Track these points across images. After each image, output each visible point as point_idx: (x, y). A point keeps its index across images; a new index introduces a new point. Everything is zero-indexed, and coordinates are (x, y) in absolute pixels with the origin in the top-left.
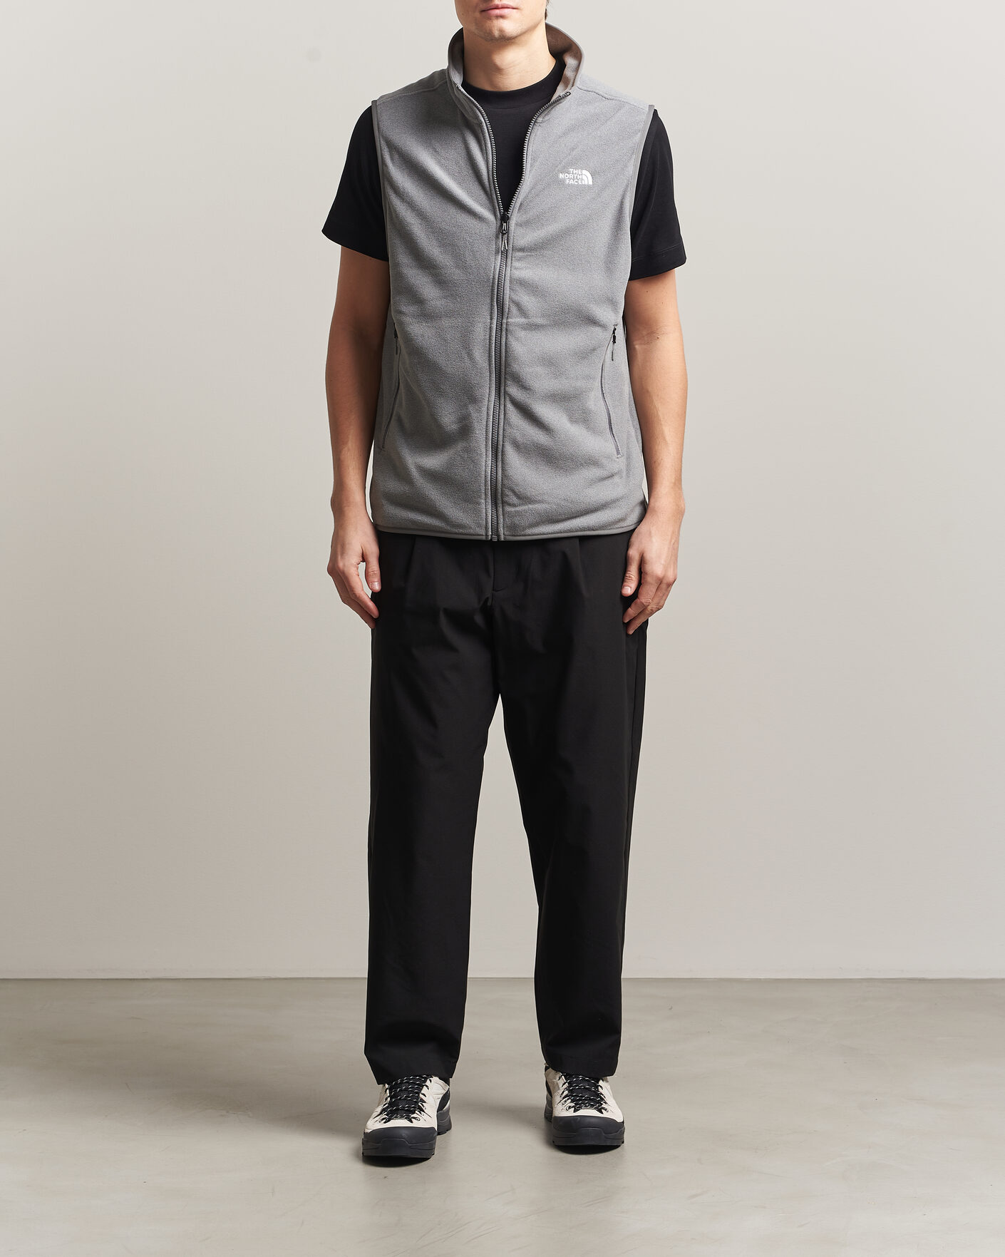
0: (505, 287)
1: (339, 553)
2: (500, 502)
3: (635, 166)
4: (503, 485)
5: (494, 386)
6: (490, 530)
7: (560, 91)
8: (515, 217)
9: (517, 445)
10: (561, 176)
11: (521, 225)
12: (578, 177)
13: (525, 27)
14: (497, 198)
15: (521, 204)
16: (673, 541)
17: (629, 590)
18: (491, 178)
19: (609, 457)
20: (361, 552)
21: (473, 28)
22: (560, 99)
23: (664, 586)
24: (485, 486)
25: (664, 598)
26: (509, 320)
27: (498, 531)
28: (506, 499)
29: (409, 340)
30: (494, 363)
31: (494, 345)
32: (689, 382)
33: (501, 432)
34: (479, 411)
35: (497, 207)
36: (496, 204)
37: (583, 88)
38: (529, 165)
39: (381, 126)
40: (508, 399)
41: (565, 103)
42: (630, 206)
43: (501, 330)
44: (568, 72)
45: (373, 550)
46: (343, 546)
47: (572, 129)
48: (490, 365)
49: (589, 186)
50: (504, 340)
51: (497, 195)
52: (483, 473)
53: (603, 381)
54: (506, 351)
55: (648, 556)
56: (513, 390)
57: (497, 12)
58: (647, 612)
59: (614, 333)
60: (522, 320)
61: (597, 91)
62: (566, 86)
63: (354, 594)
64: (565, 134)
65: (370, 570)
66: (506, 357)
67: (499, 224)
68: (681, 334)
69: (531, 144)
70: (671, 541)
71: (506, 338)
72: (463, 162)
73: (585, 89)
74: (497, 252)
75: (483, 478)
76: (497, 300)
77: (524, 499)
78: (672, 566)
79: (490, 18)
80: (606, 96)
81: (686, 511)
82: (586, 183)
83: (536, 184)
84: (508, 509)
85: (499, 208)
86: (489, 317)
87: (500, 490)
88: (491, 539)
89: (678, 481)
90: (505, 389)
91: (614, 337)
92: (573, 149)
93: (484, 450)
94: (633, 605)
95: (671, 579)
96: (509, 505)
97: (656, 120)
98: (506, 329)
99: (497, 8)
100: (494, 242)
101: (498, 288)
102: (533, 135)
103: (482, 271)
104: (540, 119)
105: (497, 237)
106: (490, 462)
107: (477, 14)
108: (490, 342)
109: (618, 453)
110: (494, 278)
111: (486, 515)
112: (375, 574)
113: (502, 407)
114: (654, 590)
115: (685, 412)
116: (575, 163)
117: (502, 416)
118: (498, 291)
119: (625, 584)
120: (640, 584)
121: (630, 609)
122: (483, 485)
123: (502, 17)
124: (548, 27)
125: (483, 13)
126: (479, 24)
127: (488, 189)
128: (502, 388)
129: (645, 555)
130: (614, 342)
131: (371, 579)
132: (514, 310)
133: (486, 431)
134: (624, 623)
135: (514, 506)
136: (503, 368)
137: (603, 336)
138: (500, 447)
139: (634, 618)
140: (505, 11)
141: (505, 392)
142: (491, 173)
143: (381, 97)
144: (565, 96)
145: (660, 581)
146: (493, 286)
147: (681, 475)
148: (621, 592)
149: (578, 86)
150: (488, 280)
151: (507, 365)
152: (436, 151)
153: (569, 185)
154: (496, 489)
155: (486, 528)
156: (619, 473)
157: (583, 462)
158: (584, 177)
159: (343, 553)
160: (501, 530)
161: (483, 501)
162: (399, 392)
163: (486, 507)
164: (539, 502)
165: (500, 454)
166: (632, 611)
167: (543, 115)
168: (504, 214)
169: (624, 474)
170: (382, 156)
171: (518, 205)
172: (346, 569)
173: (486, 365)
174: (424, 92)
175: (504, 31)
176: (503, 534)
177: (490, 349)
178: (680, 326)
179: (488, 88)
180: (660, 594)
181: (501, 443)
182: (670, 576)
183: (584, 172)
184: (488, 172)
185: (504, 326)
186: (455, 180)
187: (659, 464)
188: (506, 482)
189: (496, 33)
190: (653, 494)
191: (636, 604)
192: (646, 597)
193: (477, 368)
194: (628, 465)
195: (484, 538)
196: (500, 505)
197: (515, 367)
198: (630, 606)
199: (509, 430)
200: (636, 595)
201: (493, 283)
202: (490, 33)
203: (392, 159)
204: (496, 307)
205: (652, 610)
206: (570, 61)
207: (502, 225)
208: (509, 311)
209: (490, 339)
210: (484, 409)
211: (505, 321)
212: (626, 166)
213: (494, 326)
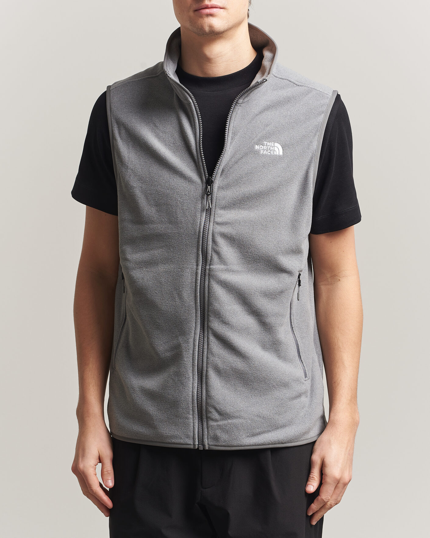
0: (209, 239)
1: (80, 456)
2: (204, 417)
3: (319, 141)
4: (207, 403)
5: (199, 321)
6: (197, 440)
7: (258, 78)
8: (218, 181)
9: (218, 371)
10: (257, 147)
11: (223, 188)
12: (271, 148)
13: (231, 24)
14: (203, 165)
15: (223, 171)
16: (349, 448)
17: (311, 488)
18: (198, 148)
19: (297, 380)
20: (97, 455)
21: (188, 25)
22: (258, 85)
23: (340, 485)
24: (193, 404)
25: (341, 495)
26: (211, 267)
27: (203, 441)
28: (209, 415)
29: (133, 281)
30: (199, 302)
31: (199, 287)
32: (364, 317)
33: (205, 359)
34: (187, 342)
35: (203, 173)
36: (202, 170)
37: (278, 76)
38: (230, 138)
39: (113, 107)
40: (210, 332)
41: (262, 88)
42: (314, 174)
43: (205, 274)
44: (266, 62)
45: (107, 454)
46: (84, 450)
47: (268, 108)
48: (196, 303)
49: (279, 156)
50: (207, 283)
51: (203, 164)
52: (191, 393)
53: (292, 317)
54: (209, 293)
55: (328, 461)
56: (216, 325)
57: (208, 11)
58: (327, 507)
59: (299, 277)
60: (222, 267)
61: (290, 79)
62: (263, 74)
63: (92, 490)
64: (261, 113)
65: (105, 470)
66: (208, 297)
67: (204, 187)
68: (359, 277)
69: (232, 121)
70: (347, 448)
71: (209, 282)
72: (177, 135)
73: (280, 77)
74: (202, 210)
75: (191, 398)
76: (202, 250)
77: (224, 415)
78: (348, 470)
79: (201, 16)
80: (296, 83)
81: (360, 422)
82: (278, 154)
83: (235, 153)
84: (212, 423)
85: (205, 173)
86: (195, 264)
87: (204, 408)
88: (198, 448)
89: (354, 398)
90: (208, 323)
91: (299, 281)
92: (267, 125)
93: (191, 375)
94: (315, 501)
95: (347, 480)
96: (212, 420)
97: (338, 102)
98: (209, 274)
99: (207, 7)
100: (200, 202)
101: (203, 240)
102: (234, 113)
103: (190, 226)
104: (241, 101)
105: (203, 198)
106: (196, 385)
107: (191, 14)
108: (196, 285)
109: (306, 376)
110: (199, 232)
111: (194, 427)
112: (109, 473)
113: (206, 339)
114: (333, 489)
115: (361, 341)
116: (269, 137)
117: (206, 347)
118: (202, 242)
119: (309, 483)
120: (321, 484)
121: (313, 505)
122: (190, 403)
123: (211, 15)
124: (251, 27)
125: (196, 13)
126: (193, 22)
127: (196, 157)
128: (206, 323)
129: (325, 460)
130: (299, 285)
131: (105, 477)
132: (215, 257)
133: (193, 359)
134: (307, 516)
135: (216, 420)
136: (206, 306)
137: (289, 281)
138: (204, 372)
139: (317, 512)
140: (214, 11)
141: (208, 326)
142: (198, 144)
143: (115, 83)
144: (262, 82)
145: (338, 482)
146: (199, 238)
147: (356, 393)
148: (305, 490)
149: (274, 74)
150: (195, 233)
151: (210, 304)
152: (155, 126)
153: (263, 155)
154: (201, 407)
155: (194, 439)
156: (305, 393)
157: (274, 384)
158: (276, 149)
159: (83, 456)
160: (206, 441)
161: (191, 416)
162: (126, 323)
163: (193, 422)
164: (236, 417)
165: (204, 378)
166: (314, 506)
167: (243, 97)
168: (209, 179)
169: (309, 394)
170: (112, 131)
171: (220, 171)
172: (85, 470)
173: (192, 303)
174: (148, 78)
175: (213, 27)
176: (208, 443)
177: (196, 291)
178: (358, 271)
179: (200, 74)
180: (337, 491)
181: (205, 369)
182: (346, 478)
183: (276, 144)
184: (196, 144)
185: (207, 271)
186: (170, 149)
187: (338, 384)
188: (209, 401)
189: (207, 29)
190: (333, 409)
191: (318, 500)
192: (326, 495)
193: (185, 306)
194: (312, 386)
195: (192, 447)
196: (205, 420)
197: (216, 305)
198: (312, 502)
199: (211, 358)
200: (317, 492)
201: (199, 236)
202: (202, 28)
203: (120, 133)
204: (201, 256)
205: (331, 505)
206: (267, 54)
207: (206, 188)
208: (211, 259)
209: (196, 282)
210: (191, 340)
211: (208, 267)
212: (311, 142)
213: (199, 271)
